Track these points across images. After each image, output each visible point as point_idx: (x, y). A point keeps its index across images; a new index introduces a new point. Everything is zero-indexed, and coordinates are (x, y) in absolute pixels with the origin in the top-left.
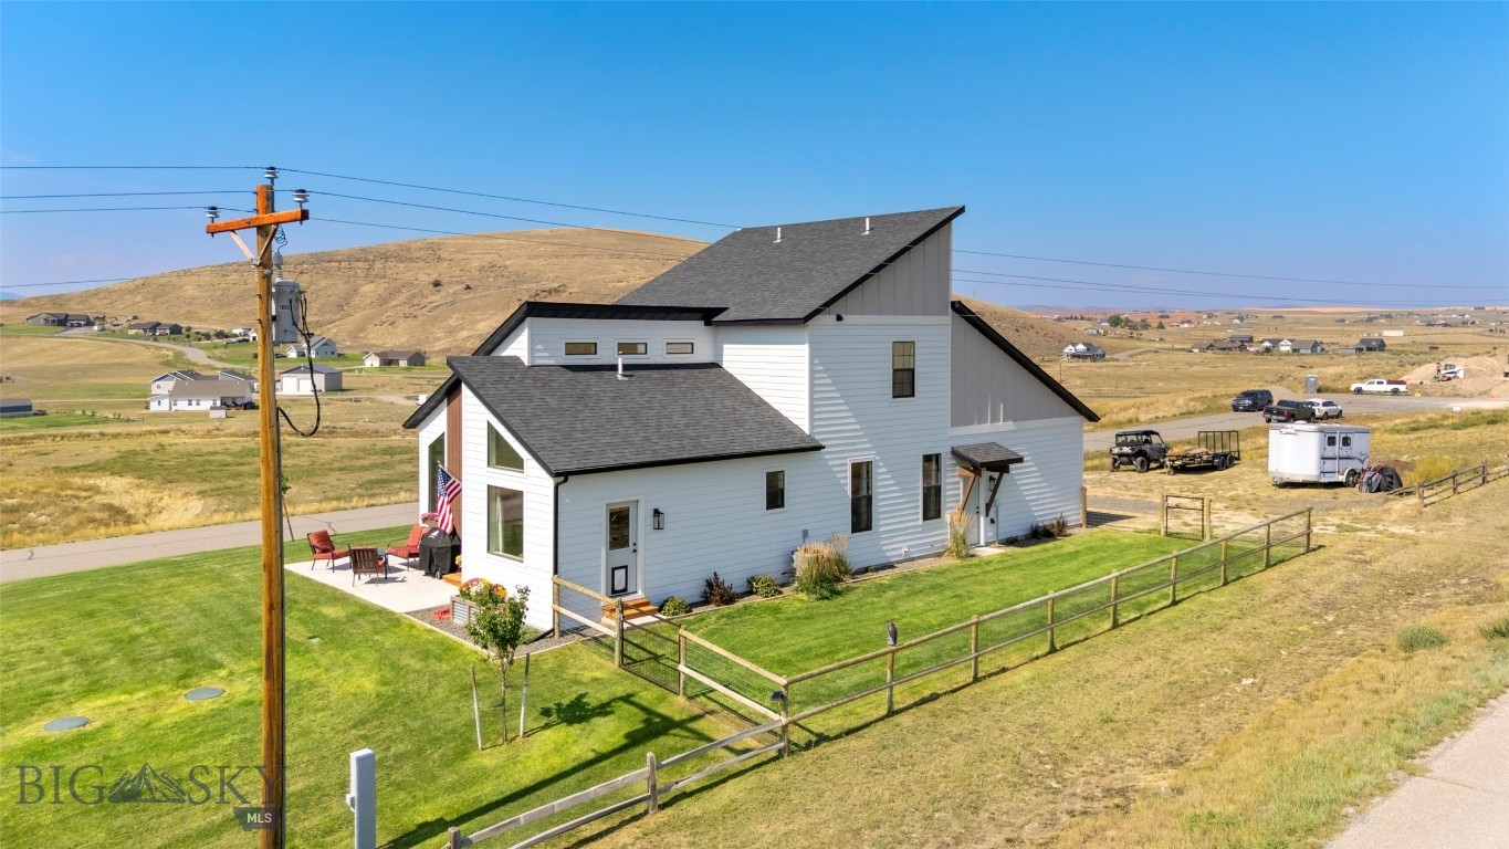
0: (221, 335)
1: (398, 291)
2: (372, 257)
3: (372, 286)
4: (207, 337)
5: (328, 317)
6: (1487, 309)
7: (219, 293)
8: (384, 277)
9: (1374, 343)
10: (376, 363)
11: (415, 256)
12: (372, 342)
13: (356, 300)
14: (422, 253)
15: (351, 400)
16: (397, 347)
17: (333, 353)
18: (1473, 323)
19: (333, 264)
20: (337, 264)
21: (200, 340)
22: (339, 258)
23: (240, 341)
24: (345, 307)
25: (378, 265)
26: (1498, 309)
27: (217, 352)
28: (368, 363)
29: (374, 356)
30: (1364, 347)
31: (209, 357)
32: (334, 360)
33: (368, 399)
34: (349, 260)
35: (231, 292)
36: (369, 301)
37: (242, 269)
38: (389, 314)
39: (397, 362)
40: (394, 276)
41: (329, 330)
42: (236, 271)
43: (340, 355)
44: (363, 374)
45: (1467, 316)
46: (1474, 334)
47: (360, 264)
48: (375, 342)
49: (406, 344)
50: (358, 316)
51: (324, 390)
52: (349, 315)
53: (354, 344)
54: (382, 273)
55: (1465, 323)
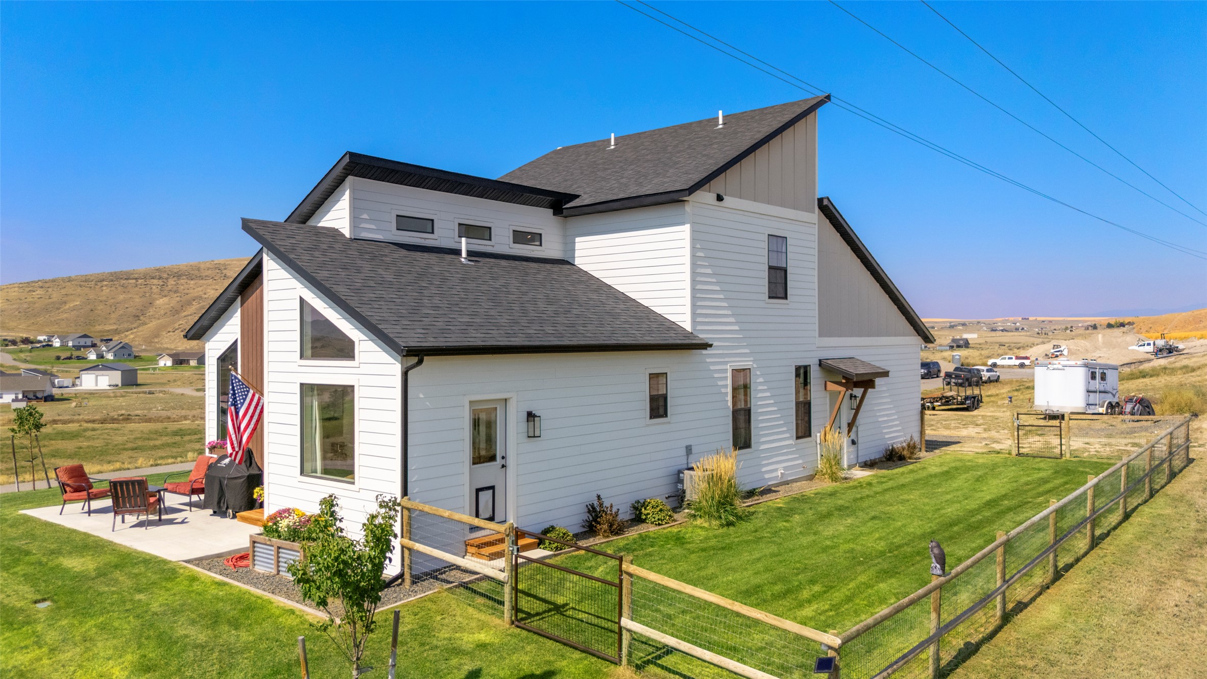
0: (26, 341)
1: (189, 303)
2: (165, 276)
3: (166, 300)
4: (14, 343)
5: (126, 325)
6: (1031, 319)
7: (25, 306)
8: (176, 292)
9: (962, 342)
10: (169, 363)
11: (204, 274)
12: (165, 346)
13: (151, 311)
14: (210, 272)
15: (145, 393)
16: (188, 350)
17: (129, 355)
18: (1023, 329)
19: (131, 281)
20: (134, 281)
21: (7, 345)
22: (136, 276)
23: (44, 346)
24: (141, 318)
25: (171, 282)
26: (1039, 319)
27: (22, 355)
28: (162, 363)
29: (167, 357)
30: (955, 345)
31: (15, 359)
32: (130, 361)
33: (161, 392)
34: (145, 278)
35: (37, 305)
36: (162, 312)
37: (47, 285)
38: (181, 322)
39: (187, 362)
40: (185, 291)
41: (126, 336)
42: (42, 287)
43: (136, 357)
44: (157, 371)
45: (1018, 324)
46: (1026, 336)
47: (155, 281)
48: (169, 346)
49: (196, 347)
50: (153, 324)
51: (120, 385)
52: (145, 324)
53: (148, 348)
54: (175, 288)
55: (1017, 329)
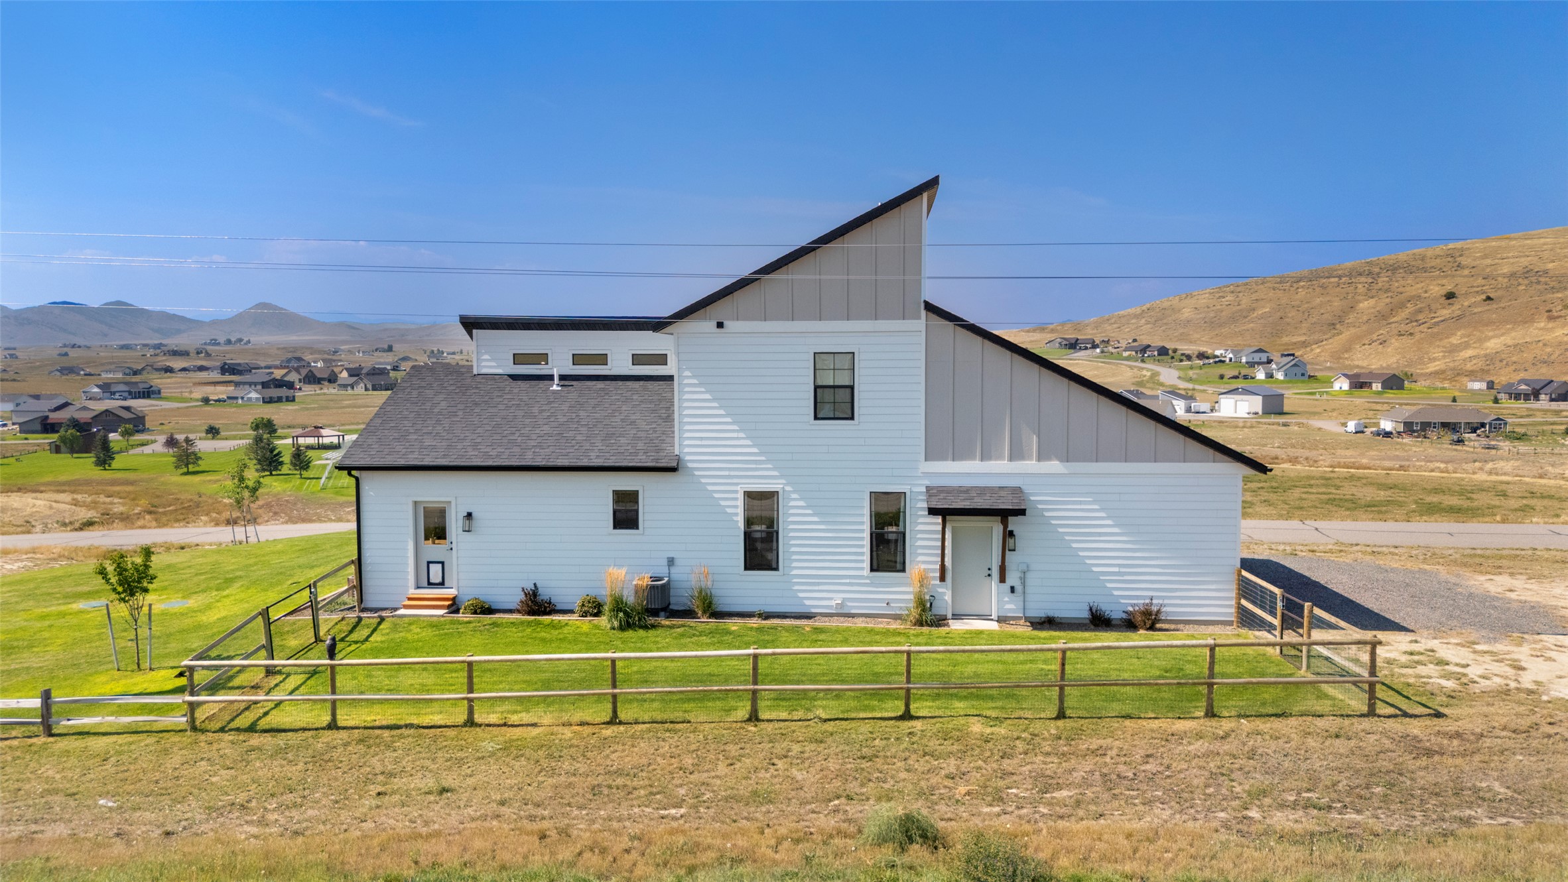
0: (1201, 356)
1: (1402, 305)
2: (1377, 270)
3: (1372, 302)
4: (1189, 358)
5: (1316, 337)
7: (1212, 315)
8: (1387, 291)
10: (1346, 386)
11: (1429, 265)
12: (1356, 363)
13: (1351, 318)
14: (1438, 261)
16: (1383, 368)
17: (1303, 375)
19: (1332, 280)
20: (1337, 279)
21: (1181, 361)
22: (1340, 272)
23: (1216, 362)
24: (1338, 326)
25: (1383, 280)
27: (1191, 373)
28: (1337, 386)
29: (1343, 378)
31: (1179, 378)
32: (1303, 382)
34: (1350, 276)
35: (1224, 313)
36: (1365, 318)
37: (1239, 289)
38: (1381, 332)
39: (1369, 385)
40: (1401, 289)
41: (1312, 350)
42: (1233, 292)
43: (1310, 377)
44: (1325, 397)
47: (1363, 279)
48: (1360, 363)
49: (1394, 366)
50: (1347, 334)
52: (1340, 333)
53: (1334, 366)
54: (1387, 286)
